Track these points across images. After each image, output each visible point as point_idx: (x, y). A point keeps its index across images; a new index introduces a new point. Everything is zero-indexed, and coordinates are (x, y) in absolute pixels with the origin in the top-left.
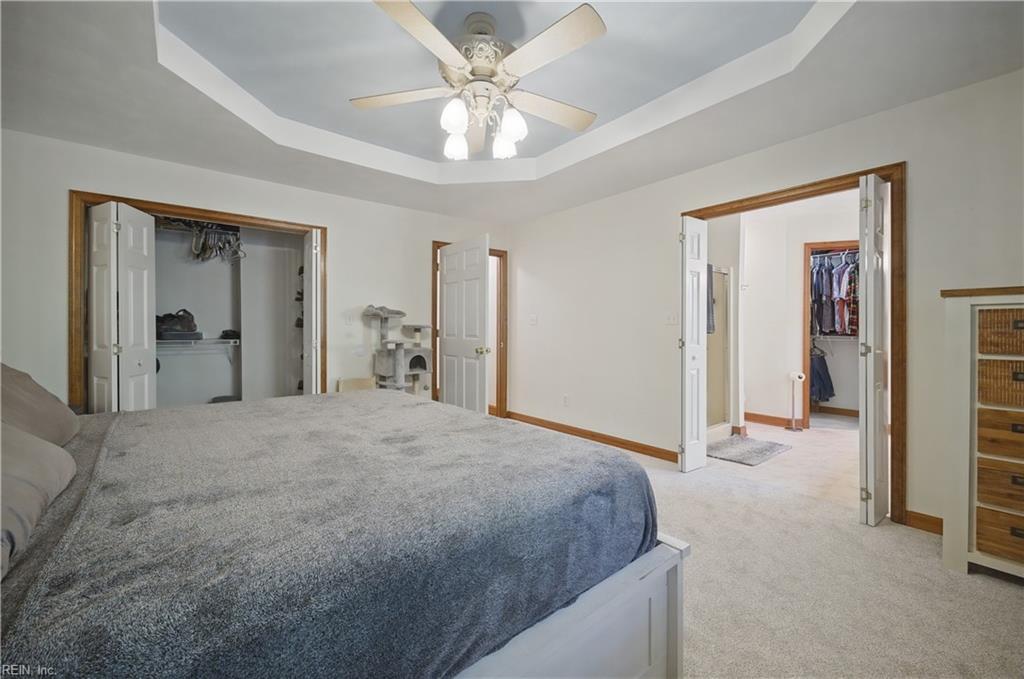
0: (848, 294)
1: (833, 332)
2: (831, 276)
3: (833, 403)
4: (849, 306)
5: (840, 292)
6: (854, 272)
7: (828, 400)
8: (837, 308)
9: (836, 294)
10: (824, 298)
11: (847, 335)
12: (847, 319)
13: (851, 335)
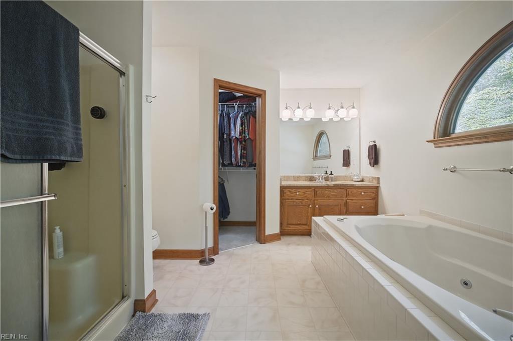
0: (241, 134)
1: (231, 165)
2: (229, 119)
3: (230, 218)
4: (241, 143)
5: (236, 132)
6: (244, 117)
7: (227, 218)
8: (233, 145)
9: (233, 133)
10: (225, 137)
11: (240, 166)
12: (239, 154)
13: (242, 167)
